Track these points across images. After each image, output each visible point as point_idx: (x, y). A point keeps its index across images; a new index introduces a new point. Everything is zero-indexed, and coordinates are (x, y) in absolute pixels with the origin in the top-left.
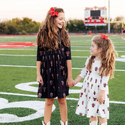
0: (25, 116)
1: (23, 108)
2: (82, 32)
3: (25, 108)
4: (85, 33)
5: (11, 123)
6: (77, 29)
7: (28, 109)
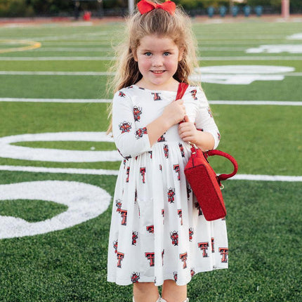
0: (45, 218)
1: (28, 201)
2: (65, 14)
3: (32, 201)
4: (73, 18)
5: (18, 238)
6: (53, 7)
7: (41, 202)
